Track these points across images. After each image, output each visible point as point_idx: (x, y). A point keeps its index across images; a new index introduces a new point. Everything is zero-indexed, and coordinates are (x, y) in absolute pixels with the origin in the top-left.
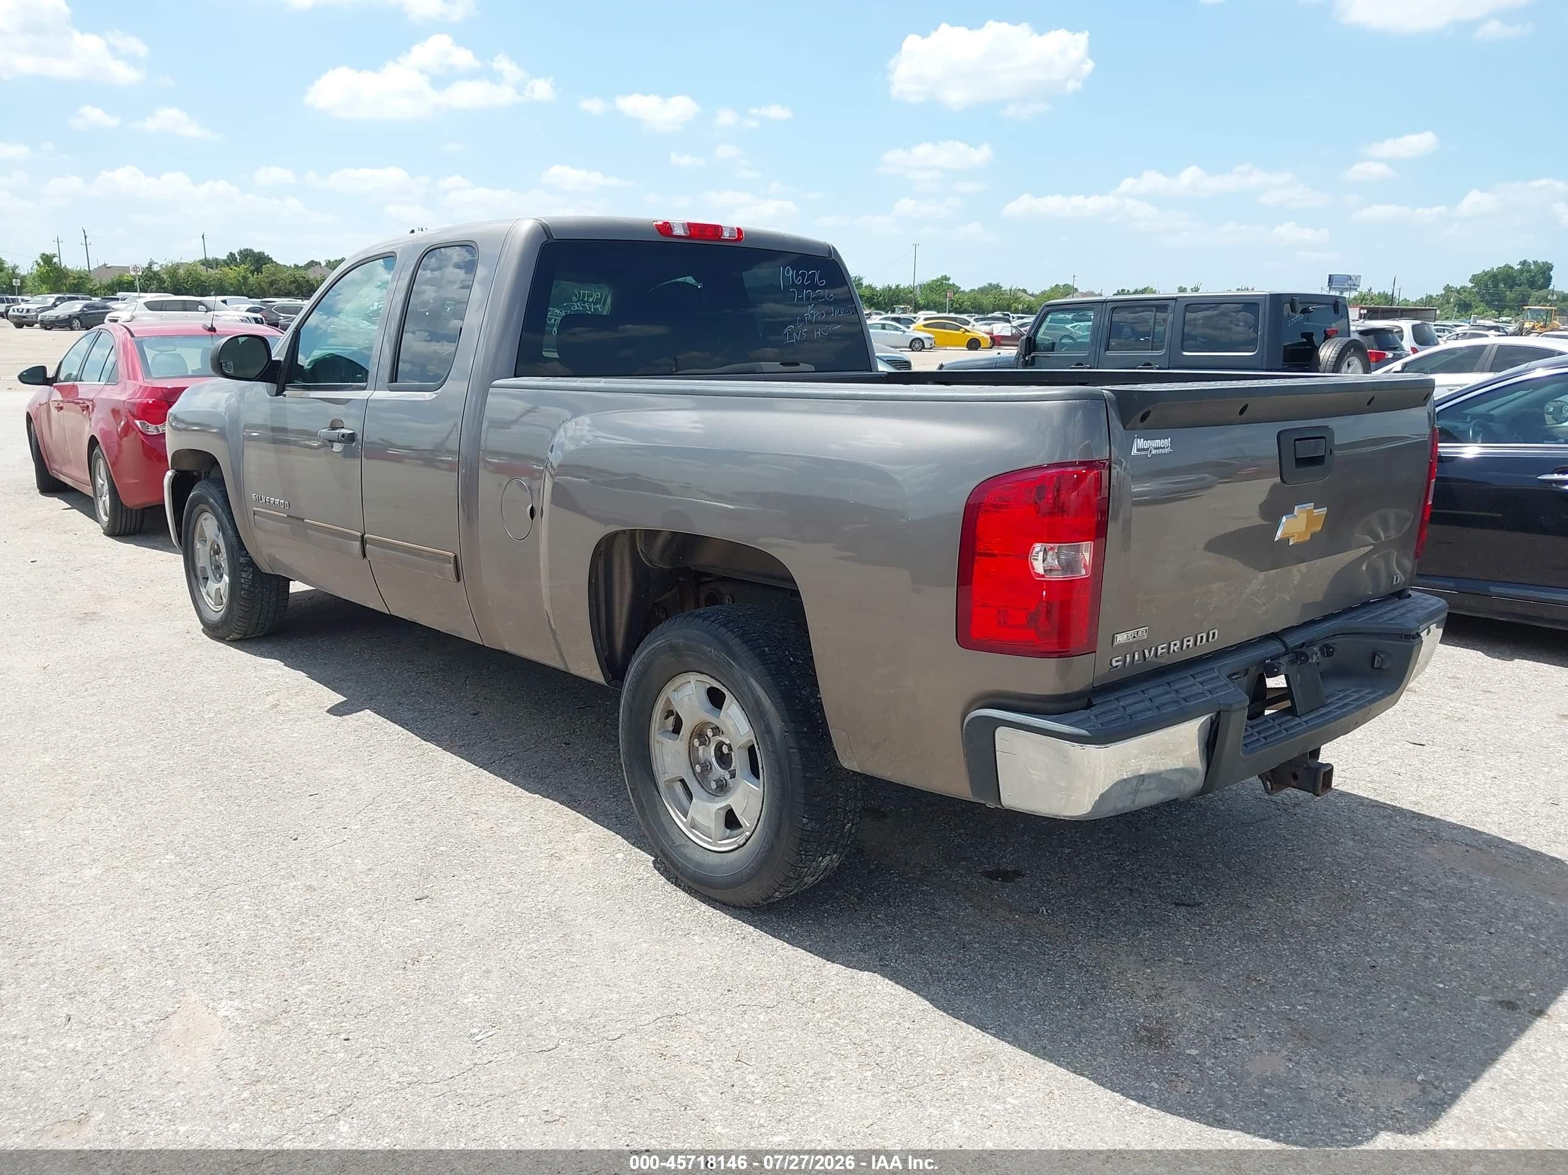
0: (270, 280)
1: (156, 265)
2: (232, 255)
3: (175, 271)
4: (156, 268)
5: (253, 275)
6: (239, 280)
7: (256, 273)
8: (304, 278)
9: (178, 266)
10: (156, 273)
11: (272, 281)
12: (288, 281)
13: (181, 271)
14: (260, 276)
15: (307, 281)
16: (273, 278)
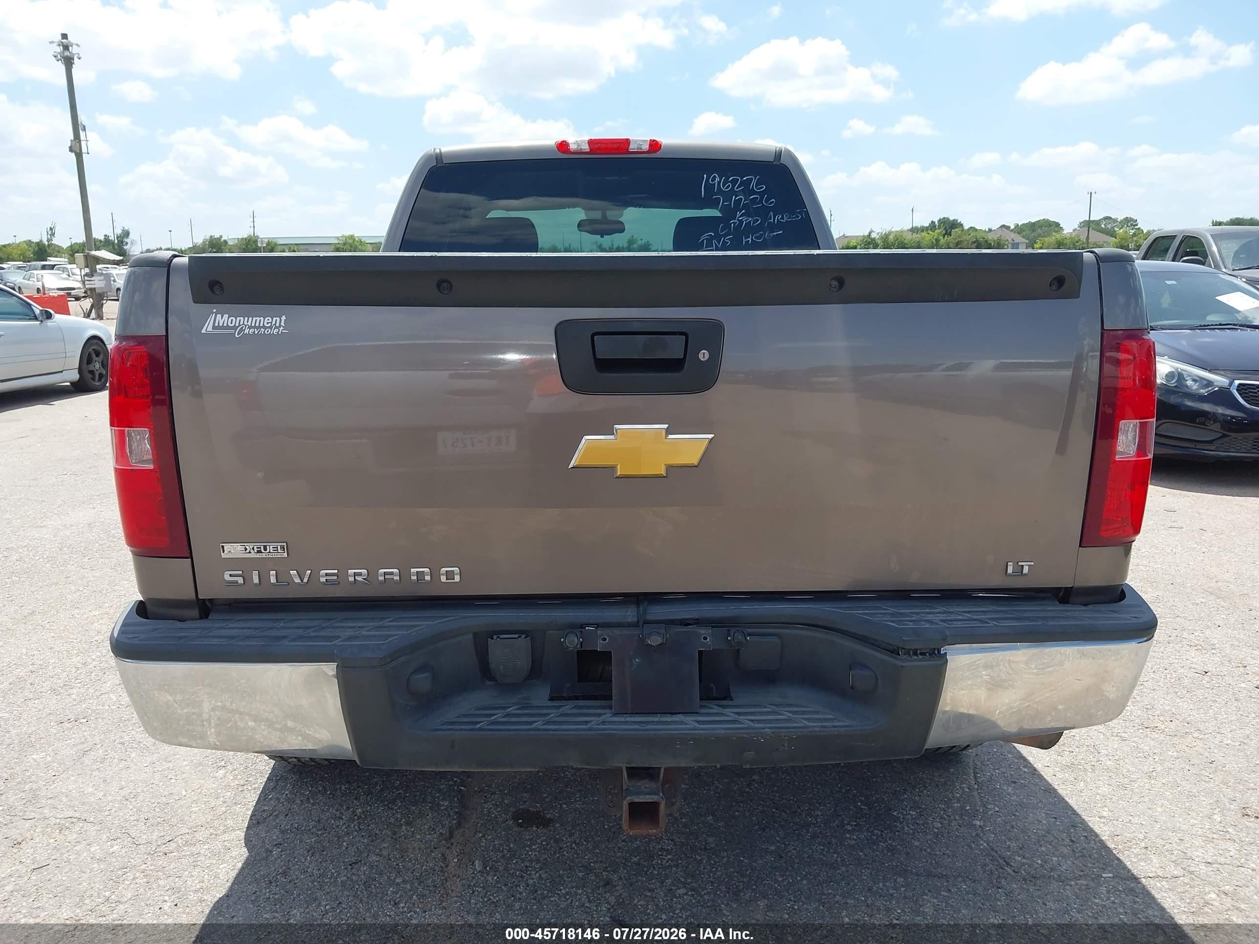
0: (956, 241)
1: (873, 233)
2: (933, 222)
3: (887, 237)
4: (873, 235)
5: (944, 237)
6: (933, 242)
7: (946, 236)
8: (984, 238)
9: (890, 233)
10: (874, 240)
11: (958, 242)
12: (970, 241)
13: (891, 237)
14: (950, 238)
15: (986, 241)
16: (960, 239)
